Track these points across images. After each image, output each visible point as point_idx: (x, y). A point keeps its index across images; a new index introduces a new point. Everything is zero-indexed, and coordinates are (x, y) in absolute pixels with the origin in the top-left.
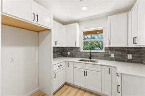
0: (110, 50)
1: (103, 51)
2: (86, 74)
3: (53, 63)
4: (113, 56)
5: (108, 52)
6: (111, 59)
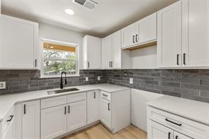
0: (85, 73)
5: (83, 76)
6: (86, 84)
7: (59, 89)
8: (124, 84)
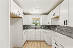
1: (40, 26)
2: (35, 35)
3: (23, 32)
4: (43, 27)
7: (35, 29)
8: (54, 30)
